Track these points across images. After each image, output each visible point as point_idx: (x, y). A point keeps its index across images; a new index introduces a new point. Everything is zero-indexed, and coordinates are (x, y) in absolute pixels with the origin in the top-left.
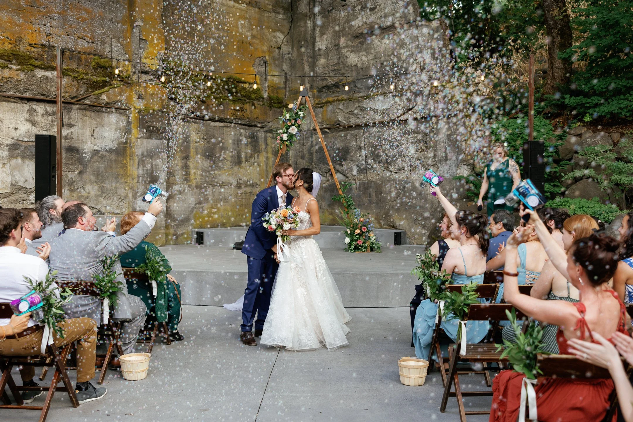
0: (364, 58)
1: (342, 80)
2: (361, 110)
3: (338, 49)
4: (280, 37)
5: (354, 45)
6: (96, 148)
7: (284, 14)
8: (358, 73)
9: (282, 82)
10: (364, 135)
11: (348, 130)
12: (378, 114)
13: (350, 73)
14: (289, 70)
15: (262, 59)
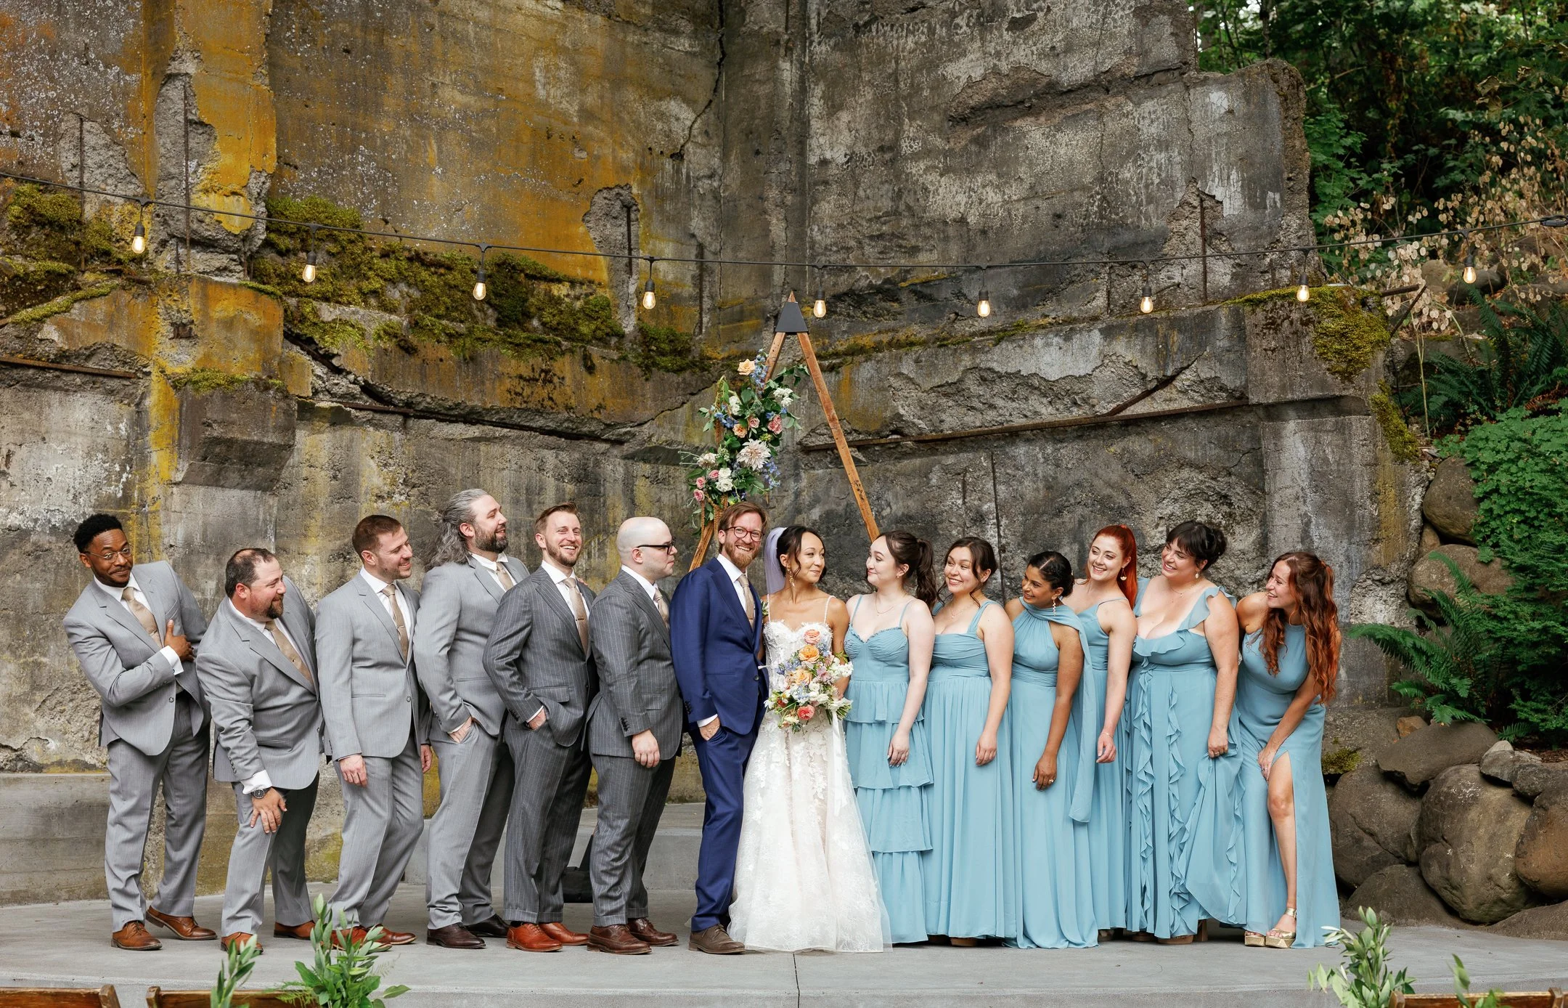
0: (992, 196)
1: (908, 272)
2: (984, 379)
3: (893, 160)
4: (682, 115)
5: (951, 150)
6: (15, 520)
7: (694, 35)
8: (970, 247)
9: (689, 278)
10: (994, 472)
11: (934, 452)
12: (1045, 396)
13: (940, 246)
14: (711, 235)
15: (618, 194)
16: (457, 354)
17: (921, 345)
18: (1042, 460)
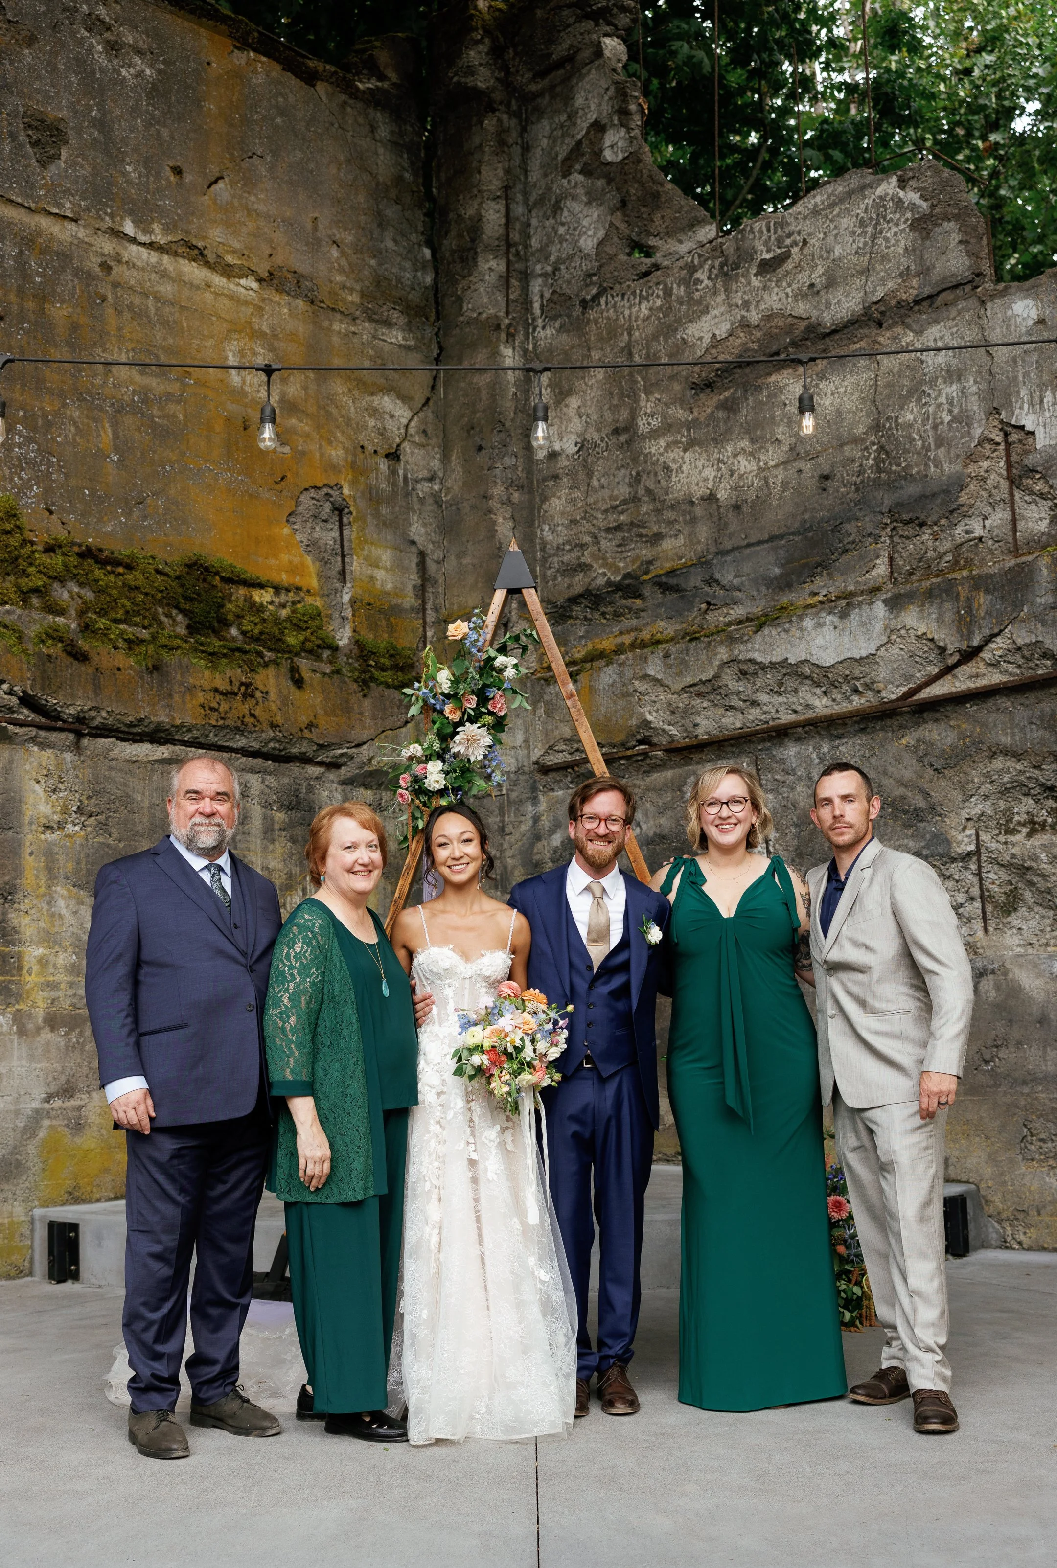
0: (745, 465)
1: (650, 562)
2: (744, 673)
3: (629, 442)
4: (396, 412)
5: (696, 420)
7: (409, 327)
8: (721, 526)
9: (410, 587)
11: (687, 761)
12: (819, 686)
13: (686, 531)
14: (433, 543)
15: (327, 494)
16: (138, 662)
17: (667, 641)
18: (817, 761)
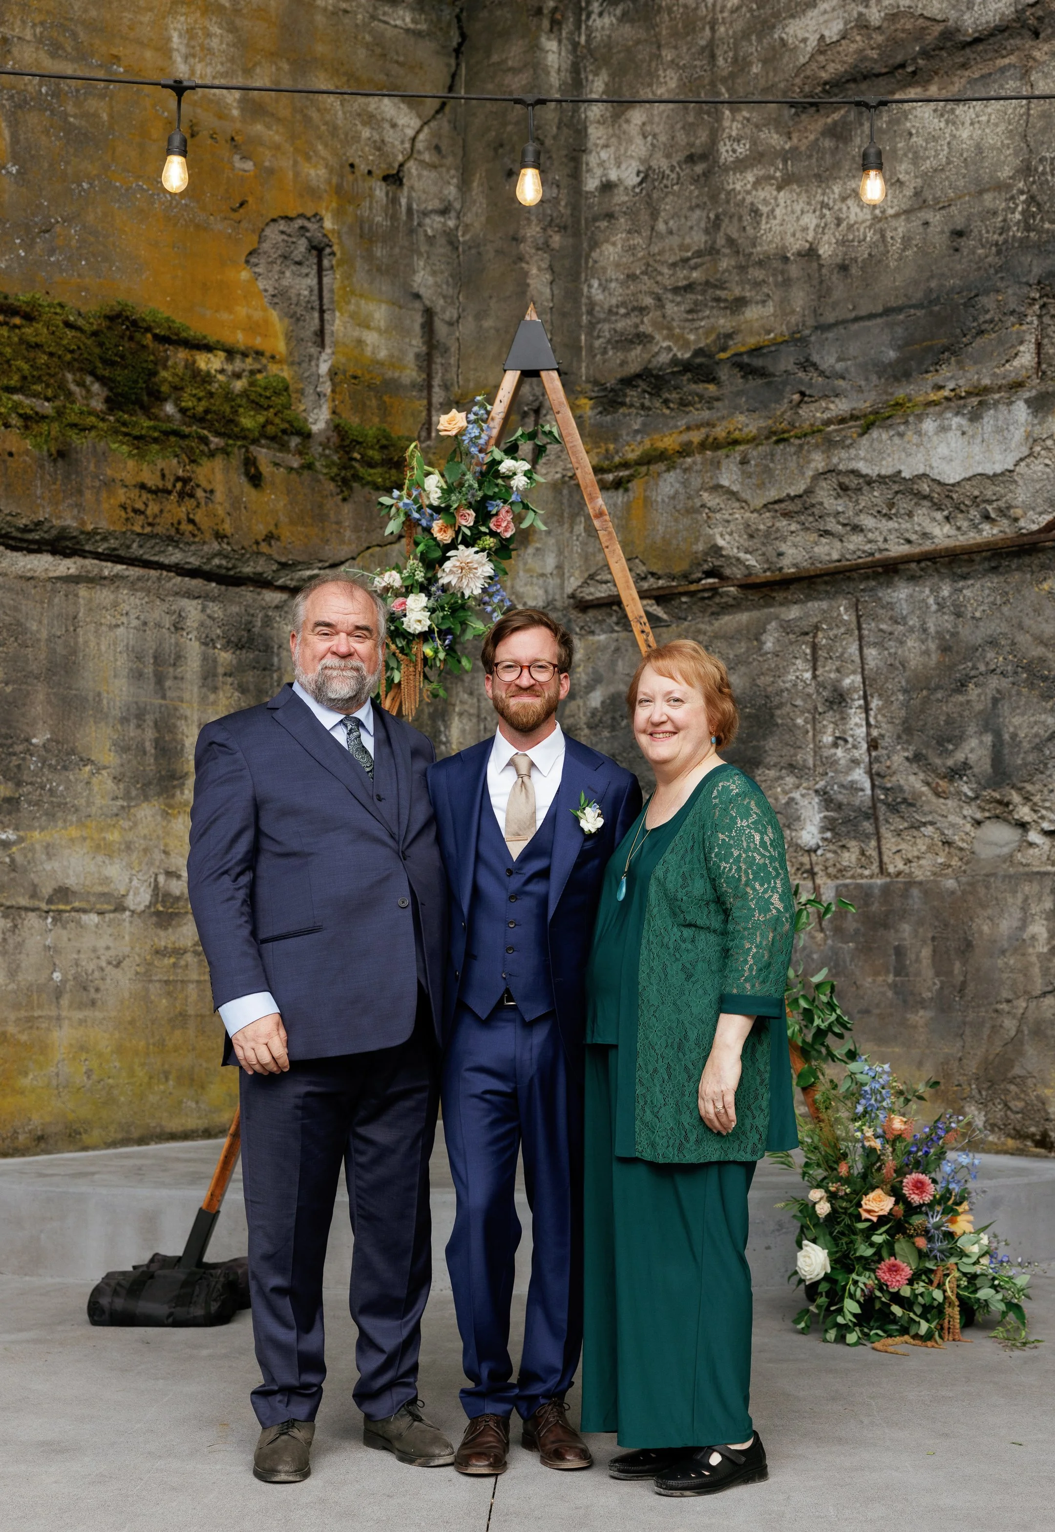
1: (729, 336)
2: (844, 488)
3: (707, 174)
4: (400, 121)
5: (794, 149)
7: (420, 5)
8: (822, 292)
9: (410, 357)
10: (860, 628)
11: (769, 601)
12: (939, 509)
13: (777, 296)
14: (445, 297)
15: (302, 228)
16: (37, 446)
17: (748, 442)
18: (934, 607)
